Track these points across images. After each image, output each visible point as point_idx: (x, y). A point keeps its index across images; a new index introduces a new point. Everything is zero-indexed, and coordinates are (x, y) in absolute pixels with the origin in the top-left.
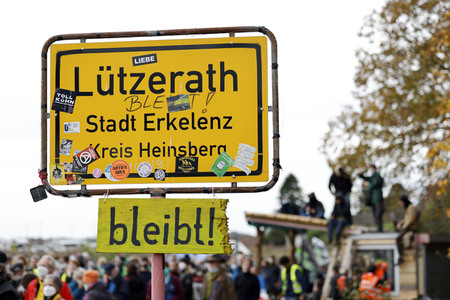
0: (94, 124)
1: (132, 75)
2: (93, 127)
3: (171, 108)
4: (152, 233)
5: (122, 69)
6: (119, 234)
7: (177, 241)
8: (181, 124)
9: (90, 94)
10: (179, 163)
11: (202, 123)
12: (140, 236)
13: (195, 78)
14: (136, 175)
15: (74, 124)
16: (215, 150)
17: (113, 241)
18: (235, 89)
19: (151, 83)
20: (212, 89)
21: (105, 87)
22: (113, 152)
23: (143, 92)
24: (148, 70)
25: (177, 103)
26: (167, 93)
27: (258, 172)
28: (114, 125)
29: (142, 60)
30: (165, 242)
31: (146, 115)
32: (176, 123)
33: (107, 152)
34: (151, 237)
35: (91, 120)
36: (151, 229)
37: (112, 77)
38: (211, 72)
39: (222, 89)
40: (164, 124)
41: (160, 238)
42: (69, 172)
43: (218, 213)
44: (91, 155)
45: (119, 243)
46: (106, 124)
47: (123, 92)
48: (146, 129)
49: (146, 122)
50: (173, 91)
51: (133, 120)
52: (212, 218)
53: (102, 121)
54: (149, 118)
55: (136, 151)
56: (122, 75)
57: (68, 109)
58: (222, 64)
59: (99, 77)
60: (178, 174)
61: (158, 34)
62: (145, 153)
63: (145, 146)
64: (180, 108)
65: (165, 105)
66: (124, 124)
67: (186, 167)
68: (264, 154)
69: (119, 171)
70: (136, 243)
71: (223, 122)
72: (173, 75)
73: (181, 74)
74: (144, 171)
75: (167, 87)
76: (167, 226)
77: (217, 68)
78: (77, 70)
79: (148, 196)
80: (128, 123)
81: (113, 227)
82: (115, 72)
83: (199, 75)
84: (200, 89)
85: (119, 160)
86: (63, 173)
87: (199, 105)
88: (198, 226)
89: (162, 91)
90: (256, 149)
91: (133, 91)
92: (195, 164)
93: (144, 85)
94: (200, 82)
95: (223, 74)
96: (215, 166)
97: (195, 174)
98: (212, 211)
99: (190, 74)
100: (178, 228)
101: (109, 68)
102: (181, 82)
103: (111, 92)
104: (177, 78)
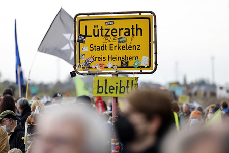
0: (93, 48)
1: (105, 29)
2: (92, 49)
3: (119, 42)
4: (112, 89)
5: (102, 27)
6: (100, 90)
7: (120, 92)
8: (122, 48)
9: (91, 36)
10: (122, 63)
11: (130, 48)
12: (108, 91)
13: (127, 30)
14: (107, 68)
15: (85, 48)
16: (134, 58)
17: (98, 92)
18: (141, 35)
19: (112, 32)
20: (133, 35)
21: (96, 34)
22: (99, 59)
23: (109, 36)
24: (111, 27)
25: (121, 40)
26: (118, 36)
27: (149, 67)
28: (99, 48)
29: (109, 24)
30: (116, 93)
31: (110, 45)
32: (121, 48)
33: (97, 59)
34: (111, 91)
35: (91, 46)
36: (111, 88)
37: (98, 29)
38: (133, 28)
39: (137, 35)
40: (117, 48)
41: (114, 91)
42: (84, 66)
43: (135, 82)
44: (91, 59)
45: (100, 93)
46: (96, 48)
47: (102, 36)
48: (110, 50)
49: (110, 47)
50: (120, 35)
51: (106, 46)
52: (132, 84)
53: (95, 47)
54: (111, 46)
55: (107, 58)
56: (102, 29)
57: (83, 42)
58: (137, 25)
59: (94, 30)
60: (122, 67)
61: (114, 13)
62: (110, 59)
63: (110, 57)
64: (122, 42)
65: (117, 41)
66: (103, 48)
67: (124, 64)
68: (151, 60)
69: (101, 66)
70: (106, 93)
71: (137, 47)
72: (120, 29)
73: (122, 29)
74: (110, 66)
75: (118, 34)
76: (117, 86)
77: (135, 27)
78: (86, 27)
79: (111, 75)
80: (104, 48)
81: (99, 87)
82: (100, 28)
83: (129, 29)
84: (129, 35)
85: (101, 62)
86: (82, 67)
87: (129, 41)
88: (127, 87)
89: (116, 35)
90: (148, 58)
91: (106, 35)
92: (127, 63)
93: (109, 33)
94: (129, 32)
95: (137, 29)
96: (134, 64)
97: (127, 67)
98: (132, 81)
99: (125, 29)
100: (121, 87)
101: (97, 26)
102: (122, 32)
103: (98, 35)
104: (121, 30)
